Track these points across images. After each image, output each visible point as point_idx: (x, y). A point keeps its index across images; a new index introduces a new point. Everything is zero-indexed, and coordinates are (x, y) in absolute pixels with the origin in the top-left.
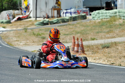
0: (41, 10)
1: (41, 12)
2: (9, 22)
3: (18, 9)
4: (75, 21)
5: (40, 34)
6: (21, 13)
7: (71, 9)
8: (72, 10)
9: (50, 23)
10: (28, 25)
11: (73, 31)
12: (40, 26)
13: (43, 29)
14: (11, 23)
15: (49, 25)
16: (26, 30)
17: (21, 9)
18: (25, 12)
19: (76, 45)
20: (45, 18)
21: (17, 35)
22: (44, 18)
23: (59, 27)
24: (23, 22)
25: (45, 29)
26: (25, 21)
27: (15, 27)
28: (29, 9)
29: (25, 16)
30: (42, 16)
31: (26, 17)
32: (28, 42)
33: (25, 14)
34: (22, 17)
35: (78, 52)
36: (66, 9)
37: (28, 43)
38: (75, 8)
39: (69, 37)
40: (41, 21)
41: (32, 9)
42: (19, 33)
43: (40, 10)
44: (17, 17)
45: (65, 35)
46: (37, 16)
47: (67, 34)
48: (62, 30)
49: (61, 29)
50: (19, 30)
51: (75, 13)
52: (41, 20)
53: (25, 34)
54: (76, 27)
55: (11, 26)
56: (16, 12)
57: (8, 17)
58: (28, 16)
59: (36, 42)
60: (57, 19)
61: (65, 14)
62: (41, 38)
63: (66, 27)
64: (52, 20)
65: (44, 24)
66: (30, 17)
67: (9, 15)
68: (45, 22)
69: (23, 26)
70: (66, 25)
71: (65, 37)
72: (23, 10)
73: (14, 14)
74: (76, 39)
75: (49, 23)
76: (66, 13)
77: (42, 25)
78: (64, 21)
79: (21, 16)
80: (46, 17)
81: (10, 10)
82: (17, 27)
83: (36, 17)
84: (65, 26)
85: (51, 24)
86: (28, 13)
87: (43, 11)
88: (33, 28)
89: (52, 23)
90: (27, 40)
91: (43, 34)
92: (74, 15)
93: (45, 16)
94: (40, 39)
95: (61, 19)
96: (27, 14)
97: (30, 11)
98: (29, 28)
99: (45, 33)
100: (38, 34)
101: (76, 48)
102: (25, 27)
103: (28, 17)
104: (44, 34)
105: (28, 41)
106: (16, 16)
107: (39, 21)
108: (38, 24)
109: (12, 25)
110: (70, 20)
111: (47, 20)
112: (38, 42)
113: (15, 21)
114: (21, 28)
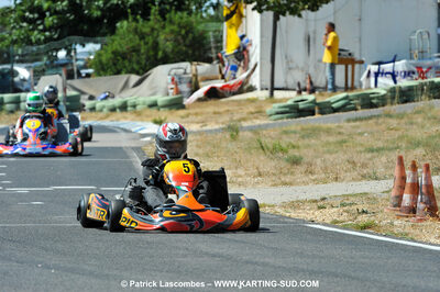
0: (291, 65)
1: (290, 69)
2: (176, 104)
3: (209, 61)
4: (408, 104)
5: (284, 146)
6: (221, 72)
7: (394, 61)
8: (397, 63)
9: (320, 109)
10: (244, 115)
11: (401, 138)
12: (285, 120)
13: (293, 128)
14: (183, 107)
15: (317, 116)
16: (233, 130)
17: (221, 61)
18: (235, 69)
19: (407, 189)
20: (303, 93)
21: (201, 151)
22: (300, 92)
23: (353, 124)
24: (227, 103)
25: (303, 129)
26: (233, 101)
27: (198, 123)
28: (249, 61)
29: (232, 82)
30: (291, 83)
31: (236, 89)
32: (240, 176)
33: (234, 78)
34: (222, 88)
35: (413, 210)
36: (379, 60)
37: (240, 179)
38: (411, 58)
39: (384, 159)
40: (290, 102)
41: (258, 60)
42: (209, 143)
43: (288, 63)
44: (204, 88)
45: (371, 151)
46: (276, 85)
47: (379, 150)
48: (361, 134)
49: (360, 131)
50: (211, 131)
51: (408, 74)
52: (290, 97)
53: (232, 146)
54: (412, 124)
55: (182, 117)
56: (203, 68)
57: (173, 86)
58: (242, 84)
59: (268, 174)
60: (344, 94)
61: (372, 79)
62: (287, 161)
63: (377, 123)
64: (327, 99)
65: (297, 111)
66: (252, 89)
67: (176, 79)
68: (301, 105)
69: (226, 118)
70: (378, 116)
71: (370, 159)
72: (226, 64)
73: (196, 76)
74: (408, 164)
75: (317, 110)
76: (377, 75)
77: (292, 117)
78: (368, 102)
79: (219, 84)
80: (305, 90)
81: (183, 61)
82: (204, 123)
83: (273, 89)
84: (371, 122)
85: (322, 113)
86: (245, 75)
87: (297, 67)
88: (259, 126)
89: (326, 109)
90: (236, 168)
91: (294, 147)
92: (404, 83)
93: (303, 85)
94: (283, 164)
95: (358, 97)
96: (241, 76)
97: (251, 66)
98: (245, 124)
99: (300, 143)
100: (274, 148)
101: (407, 199)
102: (232, 120)
103: (245, 87)
104: (298, 147)
105: (241, 172)
106: (201, 84)
107: (280, 101)
108: (278, 113)
109: (188, 116)
110: (389, 101)
111: (311, 97)
112: (274, 174)
113: (199, 100)
114: (217, 127)
